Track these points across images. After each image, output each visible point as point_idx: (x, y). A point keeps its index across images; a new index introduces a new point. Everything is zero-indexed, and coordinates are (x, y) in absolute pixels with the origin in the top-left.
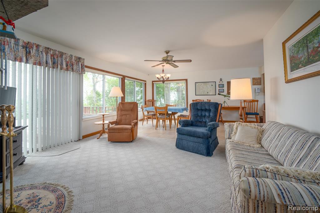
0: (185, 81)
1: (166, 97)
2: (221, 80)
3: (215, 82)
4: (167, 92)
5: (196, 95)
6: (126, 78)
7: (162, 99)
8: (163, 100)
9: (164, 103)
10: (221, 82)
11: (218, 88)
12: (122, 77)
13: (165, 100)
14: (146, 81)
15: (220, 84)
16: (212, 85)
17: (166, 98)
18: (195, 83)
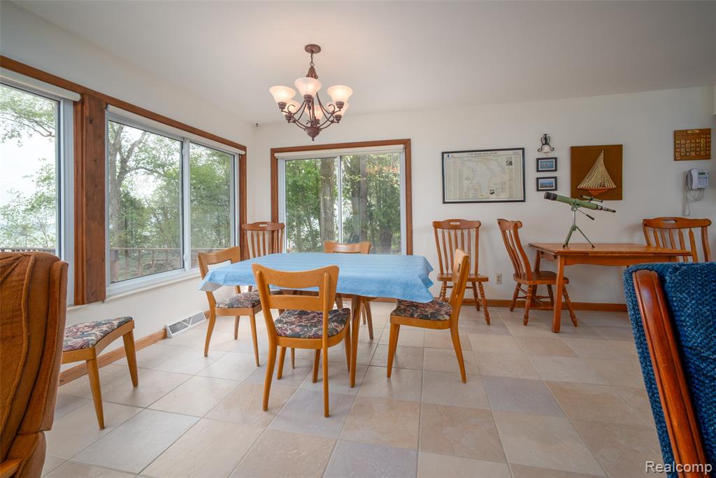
0: (402, 146)
1: (326, 213)
2: (546, 141)
3: (523, 149)
4: (328, 198)
5: (444, 203)
6: (111, 108)
7: (315, 218)
8: (317, 221)
9: (318, 228)
10: (546, 148)
11: (532, 175)
12: (77, 97)
13: (323, 220)
14: (244, 148)
15: (541, 155)
16: (511, 163)
17: (323, 215)
18: (443, 153)
